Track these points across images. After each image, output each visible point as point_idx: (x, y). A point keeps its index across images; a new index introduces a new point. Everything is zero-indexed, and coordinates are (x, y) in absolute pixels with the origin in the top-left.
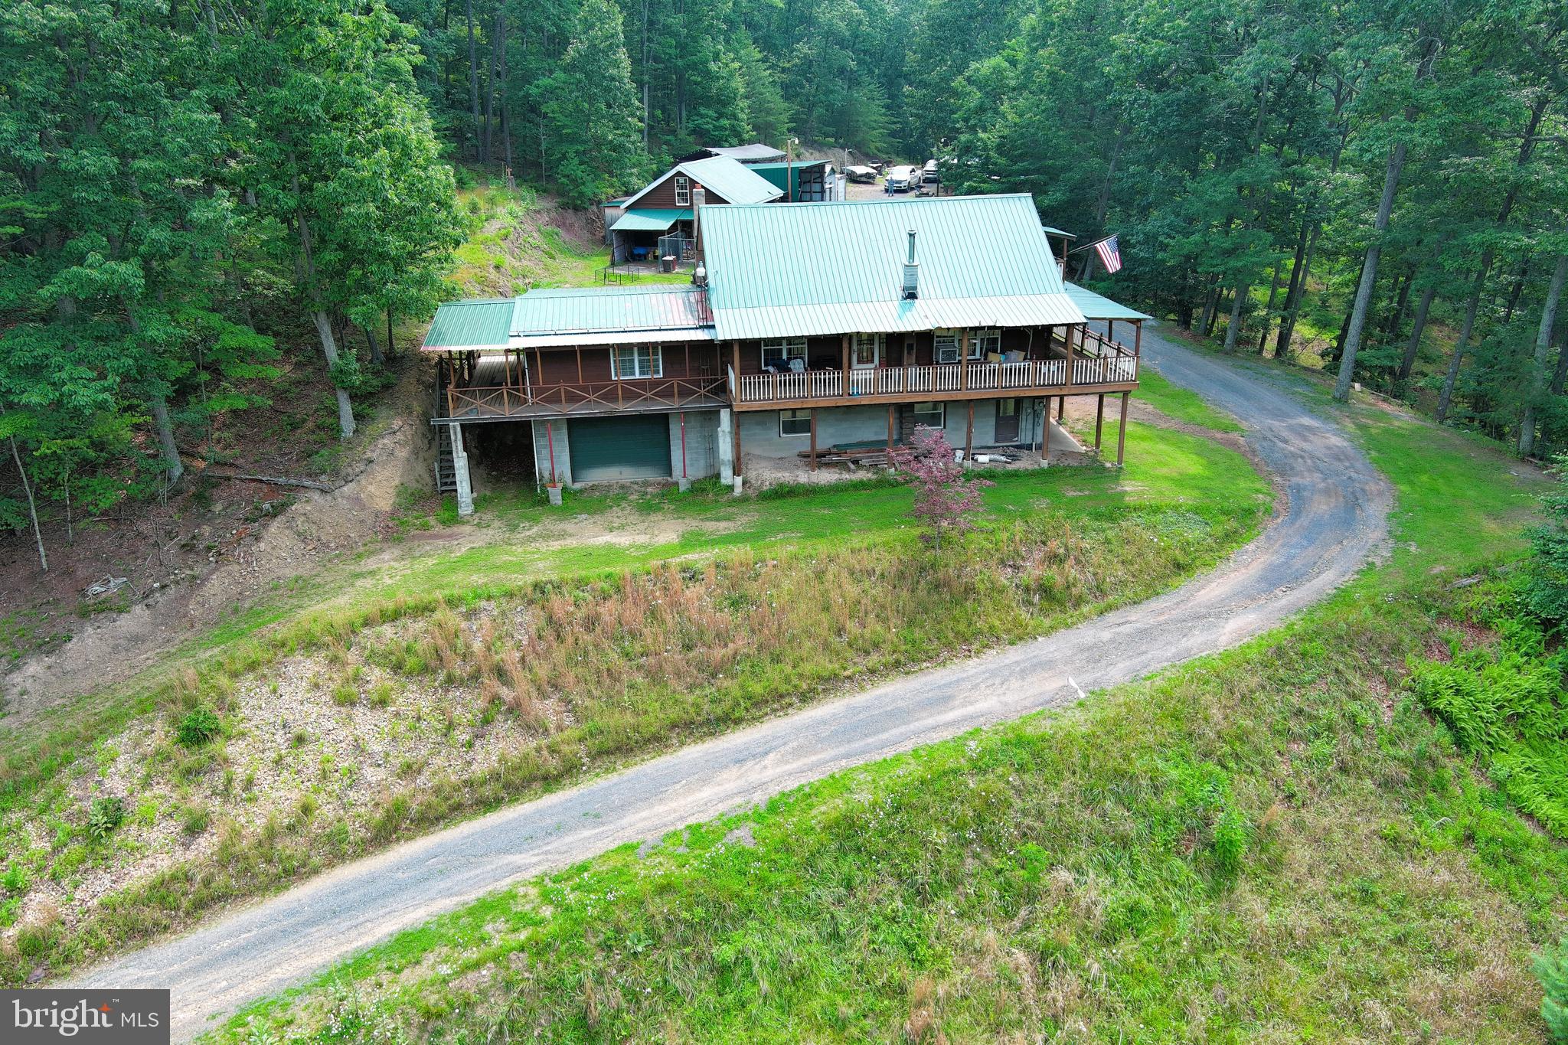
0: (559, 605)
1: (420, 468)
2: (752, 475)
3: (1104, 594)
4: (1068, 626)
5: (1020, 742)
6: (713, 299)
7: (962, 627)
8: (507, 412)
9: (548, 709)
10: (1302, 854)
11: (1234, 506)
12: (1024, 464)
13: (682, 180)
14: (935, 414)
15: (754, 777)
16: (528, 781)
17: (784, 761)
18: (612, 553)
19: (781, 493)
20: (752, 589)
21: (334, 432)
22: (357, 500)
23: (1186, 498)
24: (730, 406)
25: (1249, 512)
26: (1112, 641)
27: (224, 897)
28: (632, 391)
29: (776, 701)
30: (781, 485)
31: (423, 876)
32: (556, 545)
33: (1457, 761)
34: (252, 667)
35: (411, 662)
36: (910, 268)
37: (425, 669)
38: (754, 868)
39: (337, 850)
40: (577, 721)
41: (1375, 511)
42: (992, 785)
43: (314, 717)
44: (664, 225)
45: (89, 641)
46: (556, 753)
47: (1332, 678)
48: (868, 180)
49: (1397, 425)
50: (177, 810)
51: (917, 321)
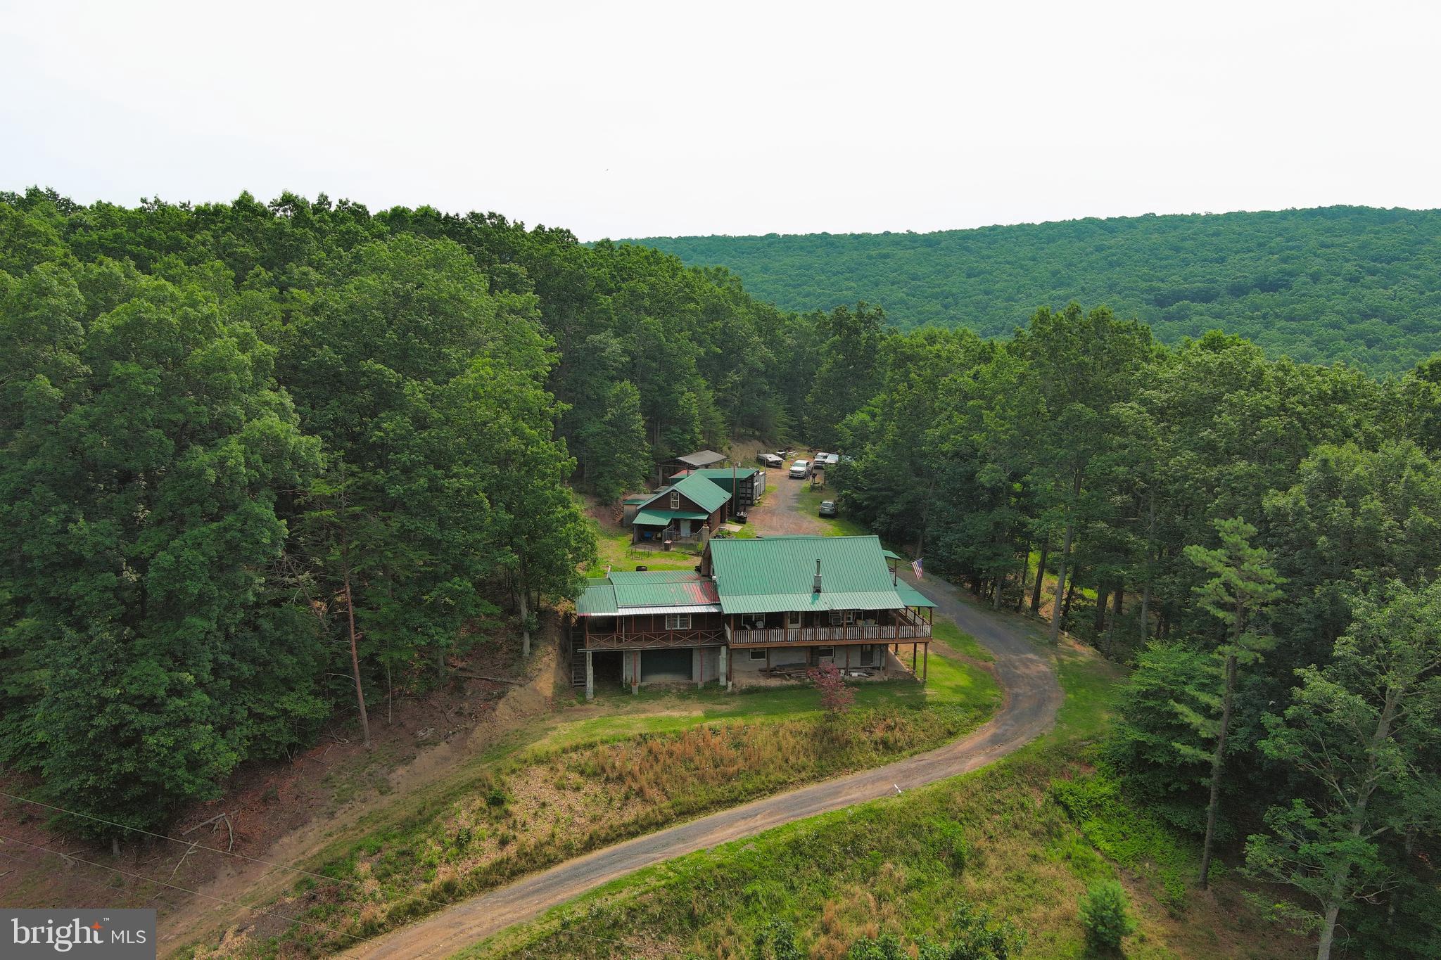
0: (656, 744)
1: (561, 673)
2: (736, 680)
3: (913, 746)
4: (895, 761)
5: (871, 811)
6: (719, 591)
7: (844, 760)
8: (615, 647)
9: (653, 793)
10: (992, 861)
11: (980, 703)
12: (876, 678)
13: (675, 494)
14: (828, 651)
15: (752, 823)
16: (650, 825)
17: (764, 818)
18: (671, 721)
19: (751, 691)
20: (745, 739)
21: (520, 653)
22: (535, 690)
23: (958, 698)
24: (727, 645)
25: (989, 707)
26: (916, 768)
27: (522, 871)
28: (677, 636)
29: (758, 792)
30: (752, 686)
31: (612, 861)
32: (643, 716)
33: (1069, 825)
34: (513, 771)
35: (589, 770)
36: (818, 579)
37: (595, 774)
38: (757, 859)
39: (569, 851)
40: (669, 799)
41: (1052, 707)
42: (858, 828)
43: (548, 794)
44: (665, 522)
45: (424, 759)
46: (661, 812)
47: (1015, 786)
48: (777, 465)
49: (1080, 658)
50: (494, 834)
51: (821, 605)
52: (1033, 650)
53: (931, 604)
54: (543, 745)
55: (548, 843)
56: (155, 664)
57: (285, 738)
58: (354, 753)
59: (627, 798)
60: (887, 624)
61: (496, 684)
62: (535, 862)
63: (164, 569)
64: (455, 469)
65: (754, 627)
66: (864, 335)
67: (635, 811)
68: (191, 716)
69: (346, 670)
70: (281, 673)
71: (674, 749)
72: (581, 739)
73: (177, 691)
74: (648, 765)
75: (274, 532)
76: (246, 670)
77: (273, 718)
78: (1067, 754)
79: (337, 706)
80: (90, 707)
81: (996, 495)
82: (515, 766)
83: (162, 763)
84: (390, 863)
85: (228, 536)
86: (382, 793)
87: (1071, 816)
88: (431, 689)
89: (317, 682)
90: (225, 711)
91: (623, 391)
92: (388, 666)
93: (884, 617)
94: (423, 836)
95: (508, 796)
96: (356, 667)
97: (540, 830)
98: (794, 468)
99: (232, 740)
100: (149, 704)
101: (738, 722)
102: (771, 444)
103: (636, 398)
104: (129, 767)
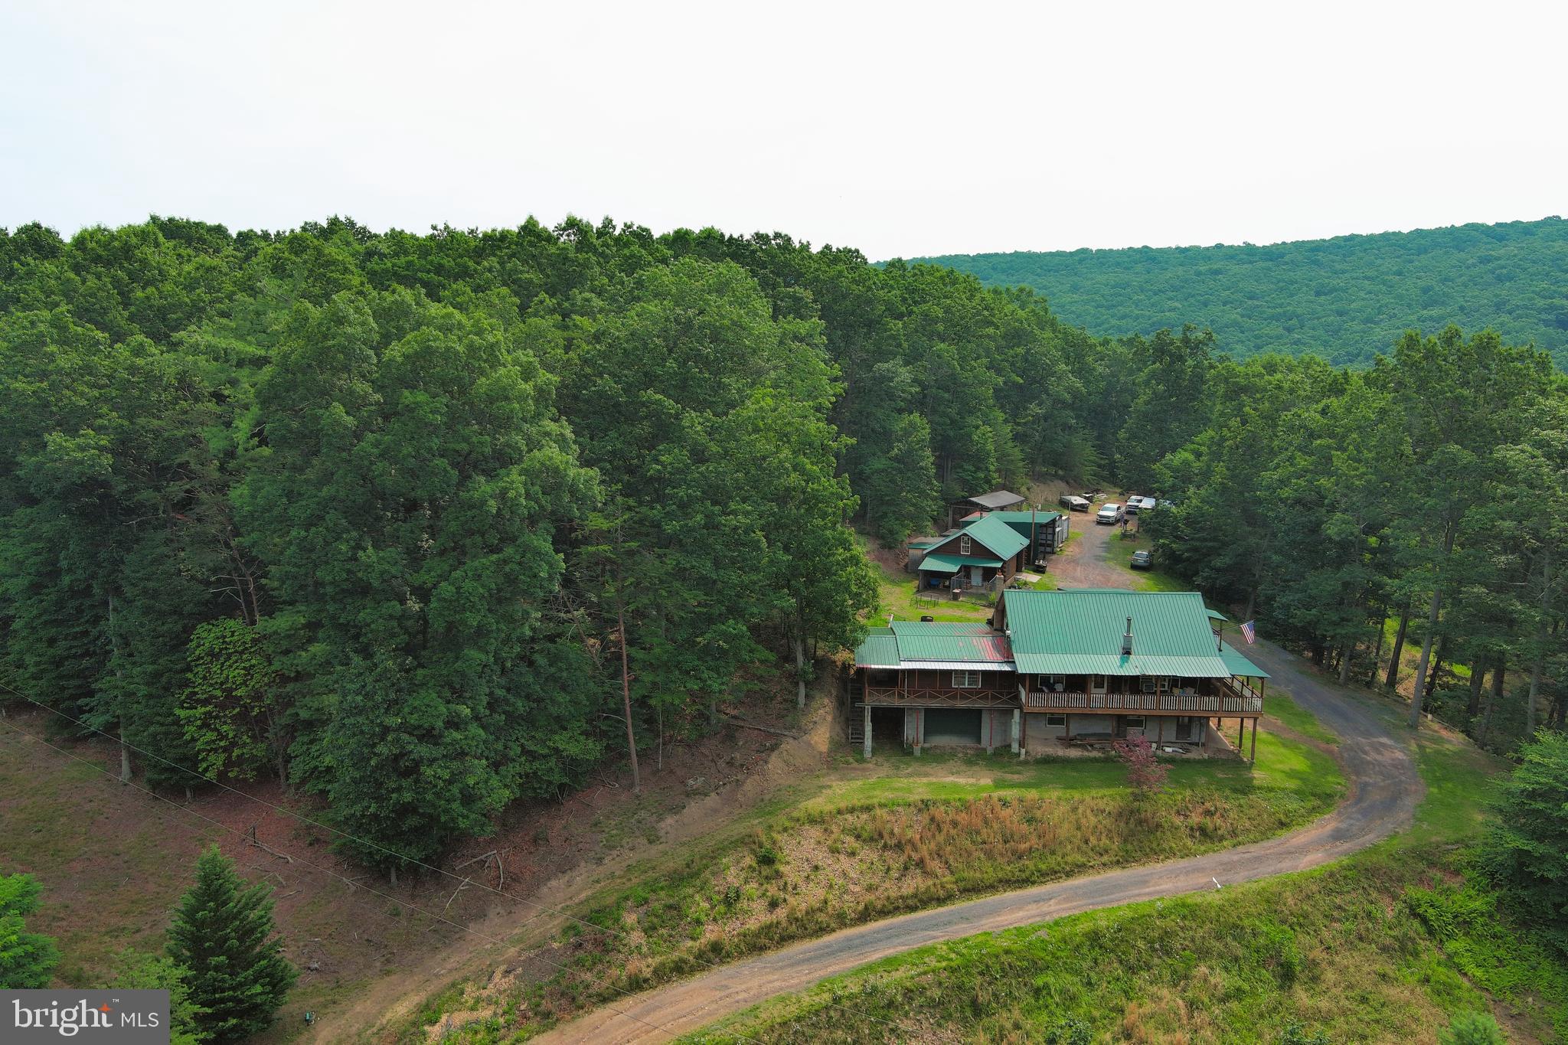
0: (939, 812)
1: (838, 729)
2: (1030, 748)
3: (1236, 835)
4: (1214, 851)
5: (1184, 905)
6: (1013, 647)
7: (1154, 846)
8: (896, 703)
9: (935, 865)
10: (1330, 976)
11: (1318, 792)
12: (1194, 755)
13: (966, 538)
14: (1138, 721)
15: (1045, 908)
16: (931, 899)
17: (1059, 903)
18: (956, 787)
19: (1047, 761)
20: (1038, 814)
21: (794, 703)
22: (810, 744)
23: (1292, 784)
24: (1021, 708)
25: (1330, 796)
26: (1239, 861)
27: (792, 938)
28: (966, 694)
29: (1052, 874)
30: (1048, 756)
31: (889, 935)
32: (925, 780)
33: (1428, 943)
34: (785, 830)
35: (865, 835)
36: (1128, 639)
37: (872, 839)
38: (1050, 947)
39: (842, 921)
40: (952, 873)
41: (1409, 802)
42: (1169, 923)
43: (821, 857)
44: (953, 568)
45: (694, 809)
46: (943, 887)
47: (1360, 891)
48: (1082, 509)
49: (1447, 746)
50: (764, 895)
51: (1131, 669)
52: (1388, 735)
53: (1262, 674)
54: (817, 804)
55: (820, 910)
56: (434, 695)
57: (557, 778)
58: (623, 798)
59: (906, 868)
60: (1209, 695)
61: (769, 735)
62: (806, 929)
63: (445, 600)
64: (733, 506)
65: (1052, 690)
66: (1190, 362)
67: (914, 884)
68: (467, 750)
69: (617, 712)
70: (554, 710)
71: (959, 819)
72: (858, 801)
73: (453, 723)
74: (929, 834)
75: (551, 566)
76: (521, 706)
77: (544, 756)
78: (1427, 858)
79: (608, 748)
80: (374, 734)
81: (1346, 551)
82: (787, 824)
83: (438, 795)
84: (656, 916)
85: (507, 569)
86: (650, 842)
87: (1431, 932)
88: (702, 736)
89: (590, 721)
90: (500, 746)
91: (912, 424)
92: (659, 709)
93: (1205, 686)
94: (691, 891)
95: (779, 856)
96: (628, 709)
97: (811, 895)
98: (1102, 513)
99: (506, 777)
100: (428, 736)
101: (1032, 794)
102: (1077, 486)
103: (925, 433)
104: (407, 797)
